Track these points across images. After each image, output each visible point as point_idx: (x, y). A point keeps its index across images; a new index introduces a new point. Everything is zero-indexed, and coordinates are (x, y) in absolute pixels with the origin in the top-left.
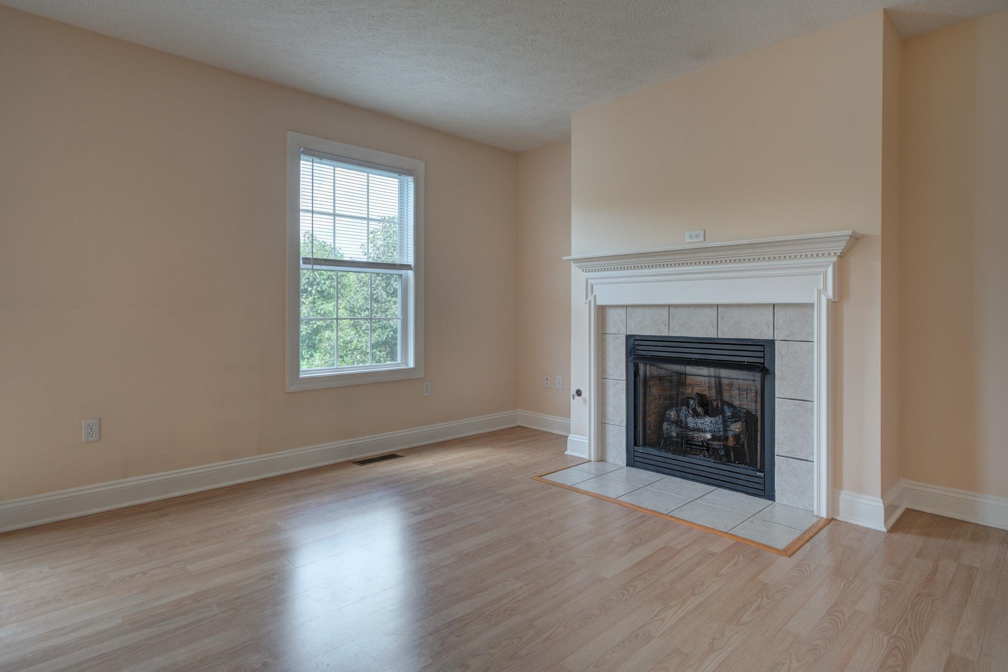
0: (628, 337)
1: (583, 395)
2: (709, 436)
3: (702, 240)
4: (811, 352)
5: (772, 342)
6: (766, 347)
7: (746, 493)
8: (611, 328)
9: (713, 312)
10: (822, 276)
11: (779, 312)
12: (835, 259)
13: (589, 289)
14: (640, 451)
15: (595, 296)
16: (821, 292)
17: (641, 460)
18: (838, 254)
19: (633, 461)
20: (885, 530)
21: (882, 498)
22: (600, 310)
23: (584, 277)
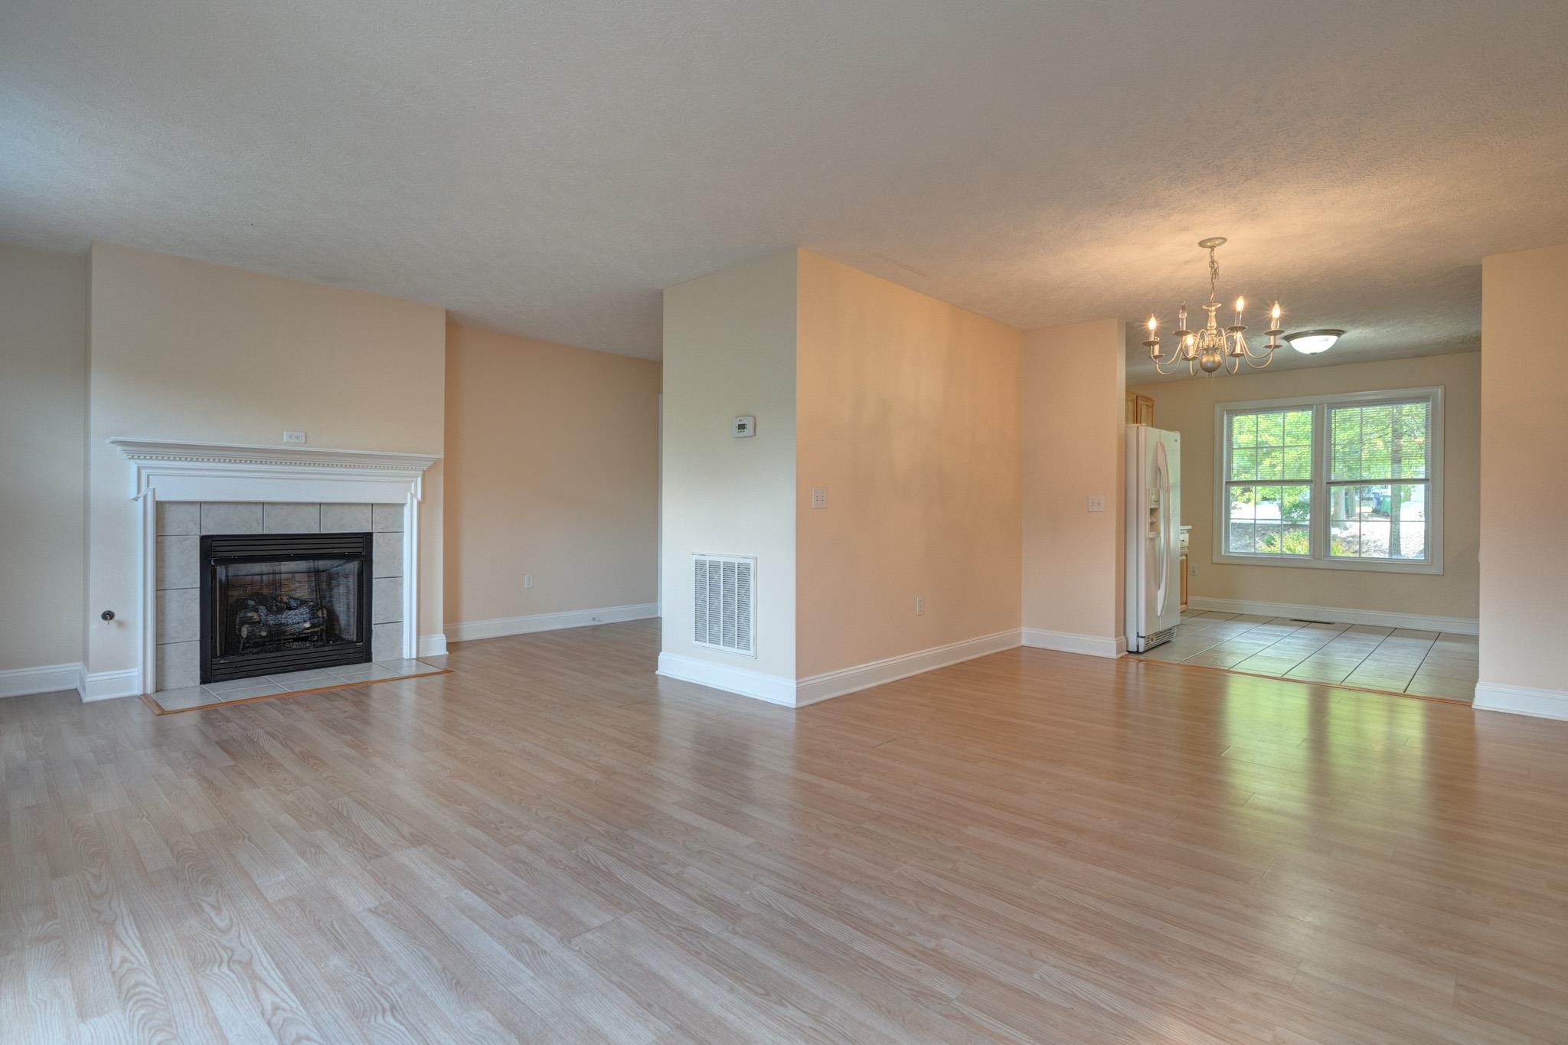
0: (209, 537)
1: (116, 617)
2: (307, 625)
3: (303, 443)
4: (401, 540)
5: (370, 534)
6: (365, 540)
8: (173, 527)
9: (315, 510)
10: (413, 484)
11: (377, 510)
12: (422, 473)
13: (142, 481)
14: (222, 662)
15: (154, 490)
16: (412, 496)
17: (222, 671)
18: (425, 469)
19: (209, 675)
20: (447, 653)
21: (444, 633)
22: (160, 506)
23: (133, 466)
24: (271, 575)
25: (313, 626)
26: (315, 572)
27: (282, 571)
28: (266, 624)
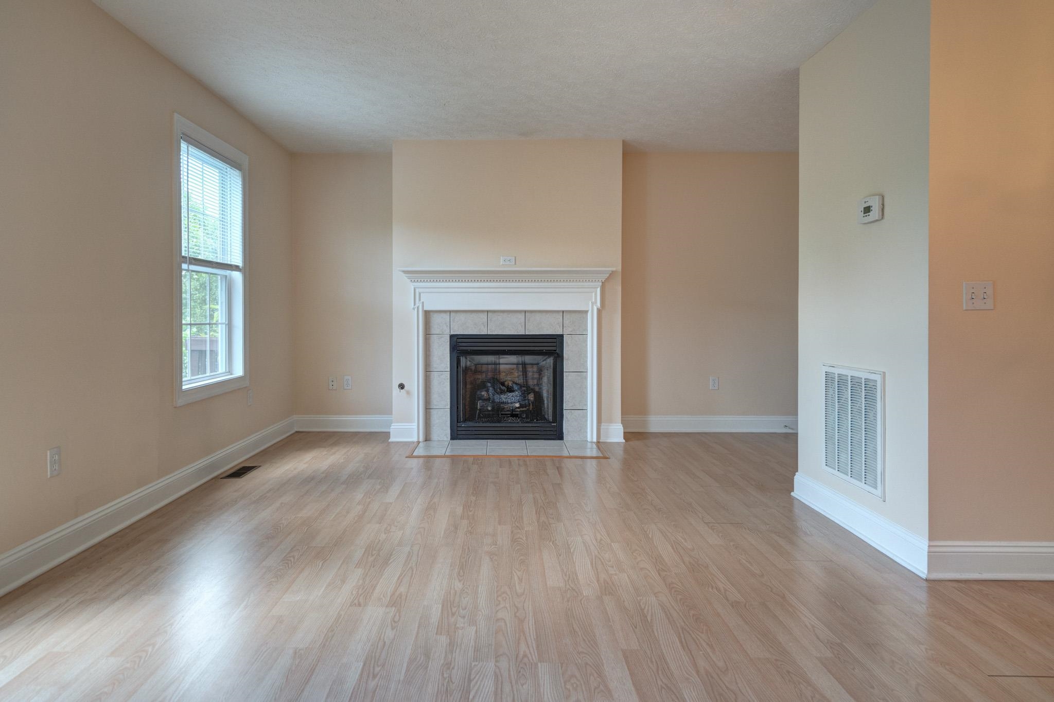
0: (452, 336)
1: (405, 388)
2: (517, 405)
3: (514, 263)
4: (586, 341)
5: (562, 336)
6: (558, 340)
7: (545, 439)
8: (435, 329)
9: (522, 316)
10: (594, 294)
11: (566, 316)
12: (601, 284)
13: (416, 296)
14: (463, 426)
15: (423, 302)
16: (593, 304)
17: (463, 432)
18: (603, 281)
19: (456, 435)
20: (624, 441)
21: (622, 423)
22: (427, 314)
23: (412, 286)
24: (494, 366)
25: (521, 406)
26: (522, 364)
27: (501, 362)
28: (493, 402)
